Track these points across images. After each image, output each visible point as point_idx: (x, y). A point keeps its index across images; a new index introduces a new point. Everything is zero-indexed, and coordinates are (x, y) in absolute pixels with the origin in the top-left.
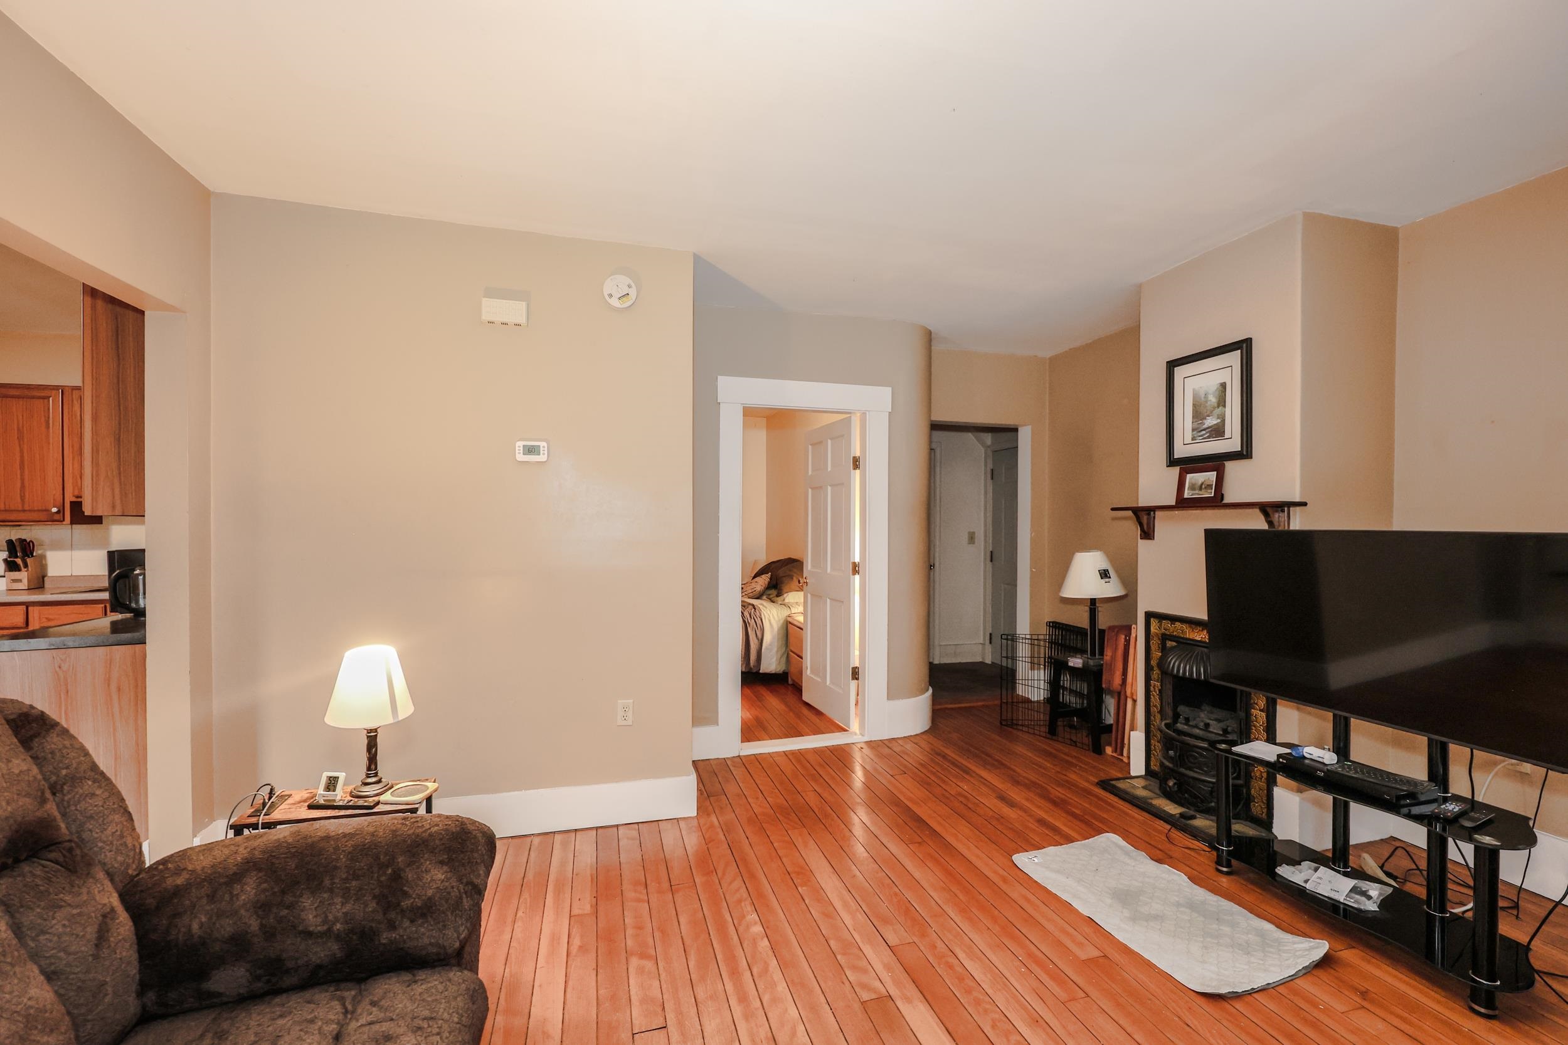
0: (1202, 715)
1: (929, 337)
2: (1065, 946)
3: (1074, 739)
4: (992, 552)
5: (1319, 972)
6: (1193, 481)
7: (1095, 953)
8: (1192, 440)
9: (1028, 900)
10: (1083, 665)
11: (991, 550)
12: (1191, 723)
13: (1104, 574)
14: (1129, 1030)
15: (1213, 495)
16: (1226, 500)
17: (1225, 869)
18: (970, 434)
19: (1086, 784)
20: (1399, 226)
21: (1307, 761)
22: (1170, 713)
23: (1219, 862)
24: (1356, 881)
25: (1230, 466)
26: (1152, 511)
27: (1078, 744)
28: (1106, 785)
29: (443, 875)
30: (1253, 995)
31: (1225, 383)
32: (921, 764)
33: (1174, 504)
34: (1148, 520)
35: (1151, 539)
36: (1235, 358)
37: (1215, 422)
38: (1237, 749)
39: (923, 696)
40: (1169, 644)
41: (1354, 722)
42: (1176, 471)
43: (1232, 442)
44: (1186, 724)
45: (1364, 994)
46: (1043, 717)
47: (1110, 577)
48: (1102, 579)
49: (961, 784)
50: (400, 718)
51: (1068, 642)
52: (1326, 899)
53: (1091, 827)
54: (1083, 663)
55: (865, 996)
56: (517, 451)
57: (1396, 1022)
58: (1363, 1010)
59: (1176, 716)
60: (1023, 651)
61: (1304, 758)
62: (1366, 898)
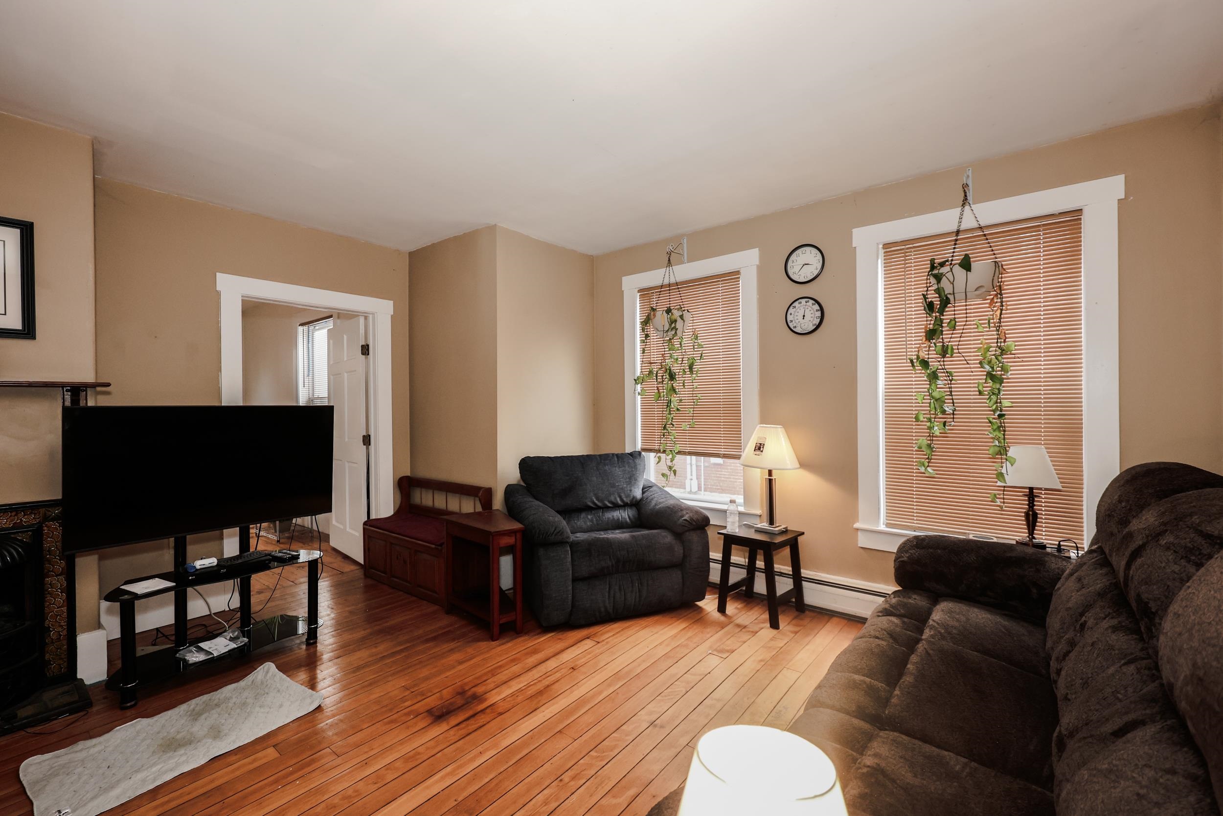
17: (131, 704)
62: (239, 638)
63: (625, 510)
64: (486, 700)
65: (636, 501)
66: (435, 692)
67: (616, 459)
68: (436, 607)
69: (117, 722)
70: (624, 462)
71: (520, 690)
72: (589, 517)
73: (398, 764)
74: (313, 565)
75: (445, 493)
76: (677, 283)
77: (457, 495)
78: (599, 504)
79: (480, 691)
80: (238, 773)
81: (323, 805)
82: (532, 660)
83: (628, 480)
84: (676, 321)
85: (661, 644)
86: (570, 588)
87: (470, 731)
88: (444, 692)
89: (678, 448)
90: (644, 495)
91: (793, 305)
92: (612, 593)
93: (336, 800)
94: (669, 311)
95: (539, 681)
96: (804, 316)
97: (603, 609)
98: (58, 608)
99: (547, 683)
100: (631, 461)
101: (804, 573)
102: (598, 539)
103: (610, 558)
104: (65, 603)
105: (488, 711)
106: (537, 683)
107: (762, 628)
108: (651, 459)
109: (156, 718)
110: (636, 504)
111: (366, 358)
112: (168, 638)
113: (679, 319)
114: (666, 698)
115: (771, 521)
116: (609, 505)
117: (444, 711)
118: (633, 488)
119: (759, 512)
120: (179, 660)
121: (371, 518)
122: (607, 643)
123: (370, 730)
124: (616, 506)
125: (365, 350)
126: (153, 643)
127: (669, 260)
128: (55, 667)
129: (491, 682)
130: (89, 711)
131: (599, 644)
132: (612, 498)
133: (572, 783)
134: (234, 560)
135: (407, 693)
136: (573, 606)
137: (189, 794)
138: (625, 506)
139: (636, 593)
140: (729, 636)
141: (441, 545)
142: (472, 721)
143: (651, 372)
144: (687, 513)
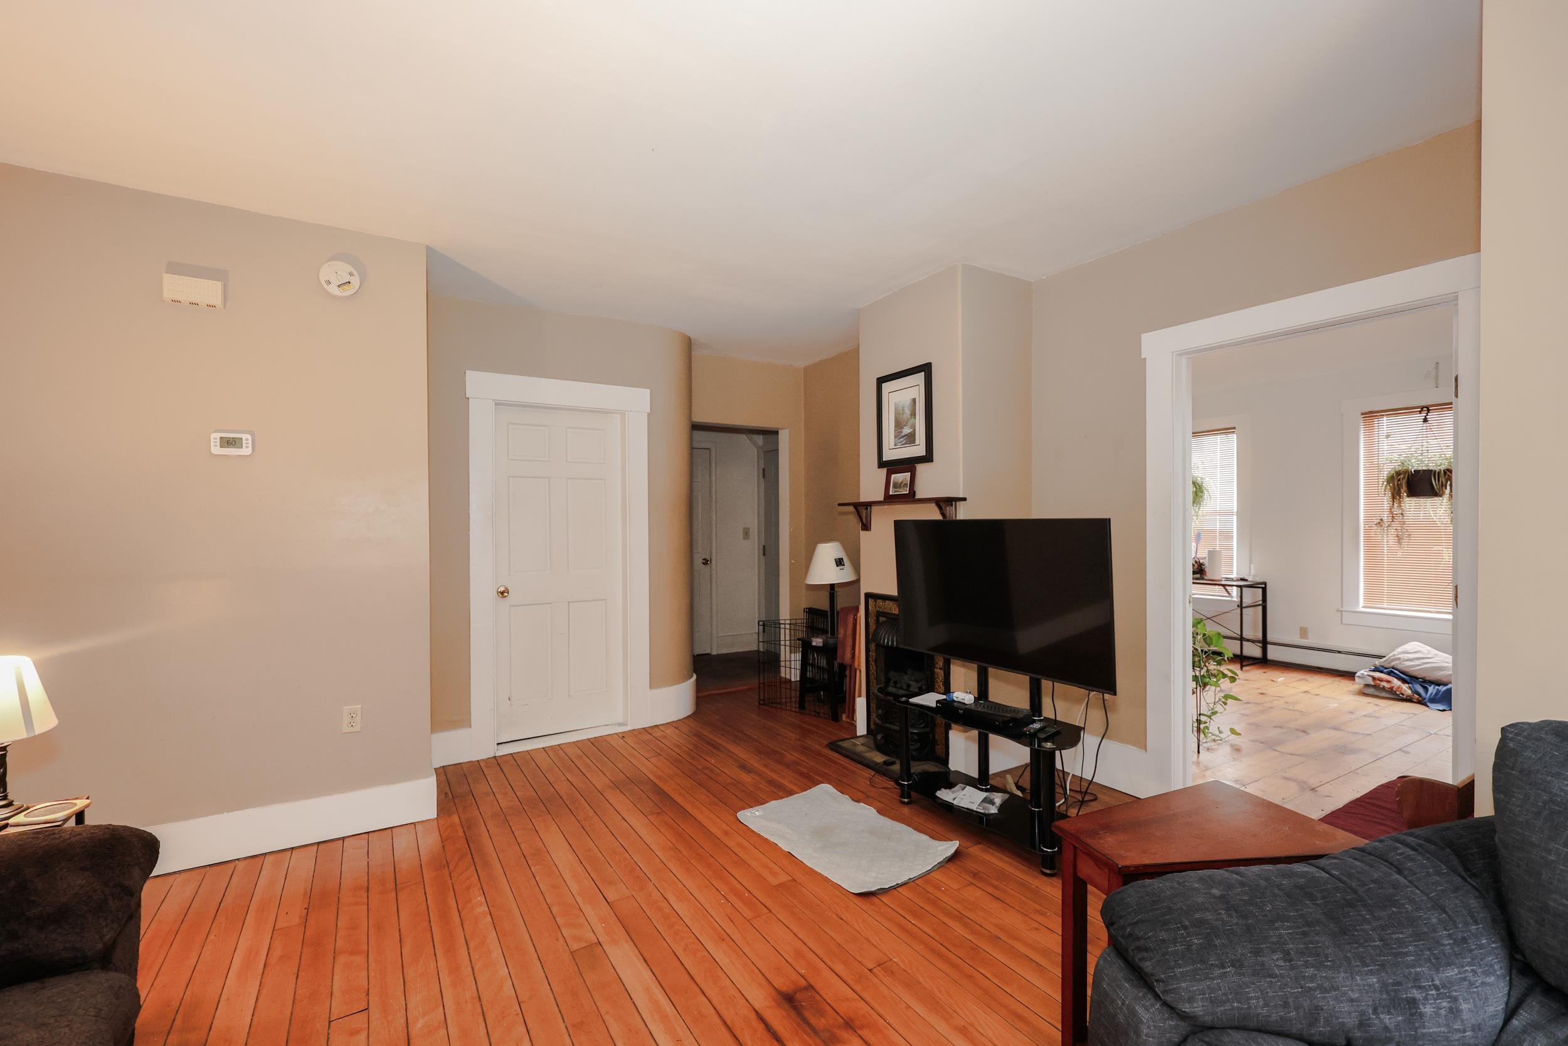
0: (906, 677)
1: (689, 345)
2: (762, 877)
3: (818, 711)
4: (764, 546)
5: (951, 866)
6: (896, 481)
7: (784, 878)
8: (895, 446)
9: (741, 846)
10: (824, 644)
11: (763, 544)
12: (898, 686)
13: (839, 562)
14: (795, 930)
15: (908, 492)
16: (918, 496)
17: (906, 800)
18: (744, 436)
19: (818, 747)
20: (1032, 281)
21: (955, 704)
22: (883, 679)
23: (902, 796)
24: (988, 793)
25: (921, 468)
26: (868, 506)
27: (821, 715)
28: (834, 746)
29: (83, 880)
30: (897, 889)
31: (915, 399)
32: (678, 746)
33: (882, 499)
34: (866, 513)
35: (868, 530)
36: (921, 376)
37: (909, 431)
38: (913, 700)
39: (686, 683)
40: (882, 619)
41: (991, 670)
42: (884, 471)
43: (919, 450)
44: (895, 687)
45: (975, 875)
46: (796, 694)
47: (844, 565)
48: (837, 566)
49: (708, 758)
50: (38, 731)
51: (815, 624)
52: (966, 810)
53: (809, 780)
54: (824, 642)
55: (575, 946)
56: (212, 444)
57: (990, 889)
58: (972, 885)
59: (888, 681)
60: (785, 636)
61: (954, 701)
62: (992, 805)
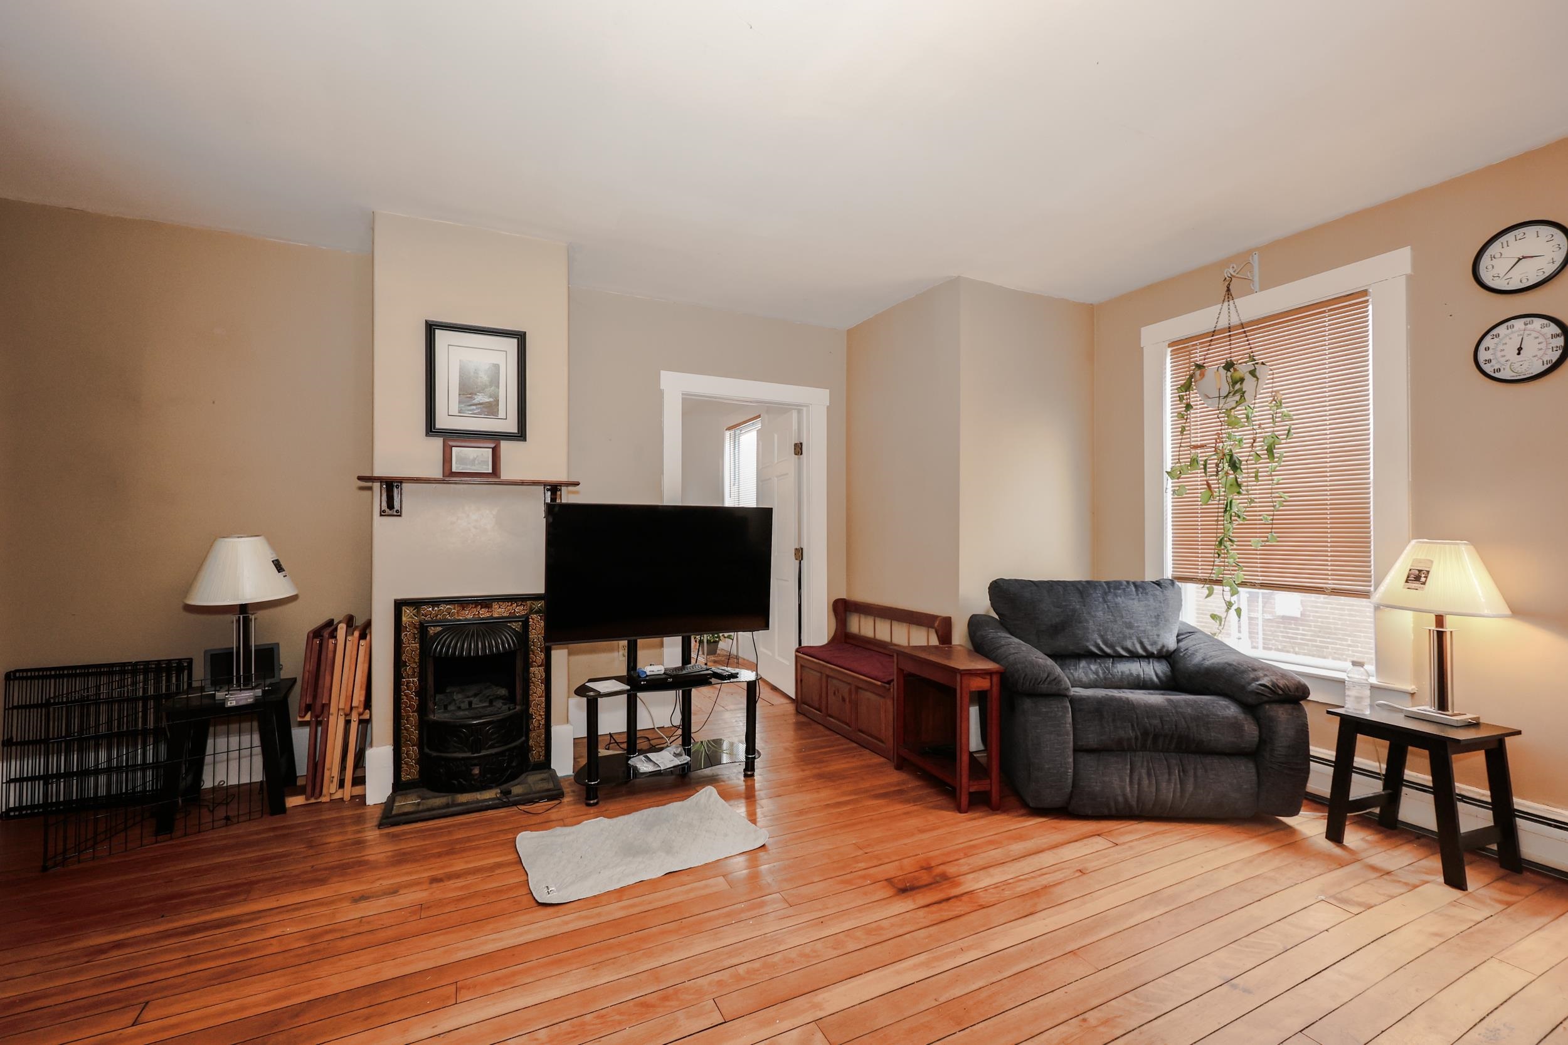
0: (457, 697)
6: (463, 455)
8: (459, 413)
12: (450, 709)
13: (279, 566)
15: (486, 471)
16: (505, 475)
17: (593, 801)
22: (432, 706)
23: (589, 799)
25: (507, 446)
27: (241, 820)
31: (498, 365)
33: (437, 477)
35: (396, 516)
36: (510, 342)
37: (487, 400)
40: (433, 630)
42: (437, 443)
43: (506, 423)
47: (284, 570)
48: (279, 572)
61: (647, 676)
62: (681, 755)
63: (1149, 663)
64: (958, 884)
65: (1168, 651)
66: (894, 859)
67: (1134, 589)
68: (882, 760)
69: (584, 817)
70: (1147, 594)
71: (1006, 883)
72: (1093, 667)
73: (859, 933)
74: (751, 687)
75: (889, 621)
76: (1242, 324)
77: (905, 624)
78: (1108, 650)
79: (951, 871)
80: (692, 895)
81: (779, 956)
82: (1017, 848)
83: (1154, 620)
84: (1242, 380)
85: (1225, 867)
86: (1071, 760)
87: (945, 918)
88: (905, 861)
89: (1241, 576)
90: (1181, 644)
91: (1494, 332)
92: (1136, 778)
93: (793, 954)
94: (1229, 366)
95: (1033, 877)
96: (1520, 349)
97: (1120, 799)
98: (539, 697)
99: (1044, 882)
100: (1157, 593)
101: (1519, 804)
102: (1112, 699)
103: (1133, 726)
104: (544, 694)
105: (965, 898)
106: (1029, 878)
107: (1427, 882)
108: (1191, 593)
109: (615, 820)
110: (1166, 656)
111: (799, 459)
112: (619, 746)
113: (1248, 377)
114: (1247, 950)
115: (1442, 704)
116: (1124, 653)
117: (908, 885)
118: (1162, 633)
119: (1410, 687)
120: (629, 767)
121: (802, 645)
122: (1131, 848)
123: (822, 885)
124: (1133, 656)
125: (799, 449)
126: (607, 747)
127: (1228, 290)
128: (536, 755)
129: (964, 865)
130: (562, 801)
131: (1117, 847)
132: (1129, 644)
133: (1102, 1029)
134: (679, 670)
135: (860, 852)
136: (1074, 786)
137: (650, 903)
138: (1149, 656)
139: (1175, 784)
140: (1357, 882)
141: (889, 683)
142: (944, 905)
143: (1194, 461)
144: (1266, 675)
